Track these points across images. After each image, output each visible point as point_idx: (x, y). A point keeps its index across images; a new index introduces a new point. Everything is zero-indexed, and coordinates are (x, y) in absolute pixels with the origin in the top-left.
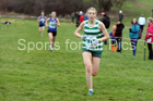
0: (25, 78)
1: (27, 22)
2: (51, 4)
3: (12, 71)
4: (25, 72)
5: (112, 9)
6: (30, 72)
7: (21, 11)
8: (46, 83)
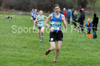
0: (23, 59)
1: (24, 17)
2: (42, 3)
3: (13, 54)
4: (23, 54)
5: (88, 6)
6: (26, 54)
7: (19, 9)
8: (39, 62)
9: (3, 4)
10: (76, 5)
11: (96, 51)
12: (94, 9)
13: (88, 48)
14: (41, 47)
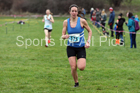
8: (42, 77)
9: (14, 6)
10: (107, 4)
11: (122, 61)
12: (130, 8)
13: (114, 57)
14: (54, 58)
